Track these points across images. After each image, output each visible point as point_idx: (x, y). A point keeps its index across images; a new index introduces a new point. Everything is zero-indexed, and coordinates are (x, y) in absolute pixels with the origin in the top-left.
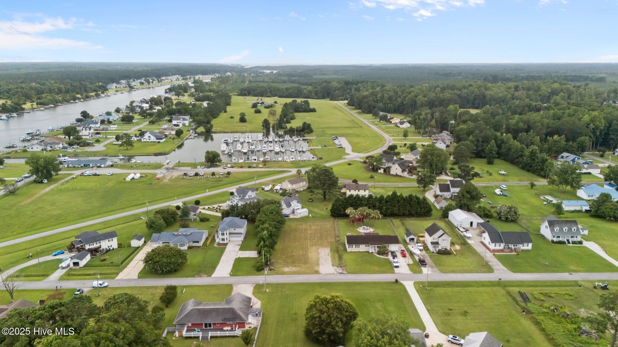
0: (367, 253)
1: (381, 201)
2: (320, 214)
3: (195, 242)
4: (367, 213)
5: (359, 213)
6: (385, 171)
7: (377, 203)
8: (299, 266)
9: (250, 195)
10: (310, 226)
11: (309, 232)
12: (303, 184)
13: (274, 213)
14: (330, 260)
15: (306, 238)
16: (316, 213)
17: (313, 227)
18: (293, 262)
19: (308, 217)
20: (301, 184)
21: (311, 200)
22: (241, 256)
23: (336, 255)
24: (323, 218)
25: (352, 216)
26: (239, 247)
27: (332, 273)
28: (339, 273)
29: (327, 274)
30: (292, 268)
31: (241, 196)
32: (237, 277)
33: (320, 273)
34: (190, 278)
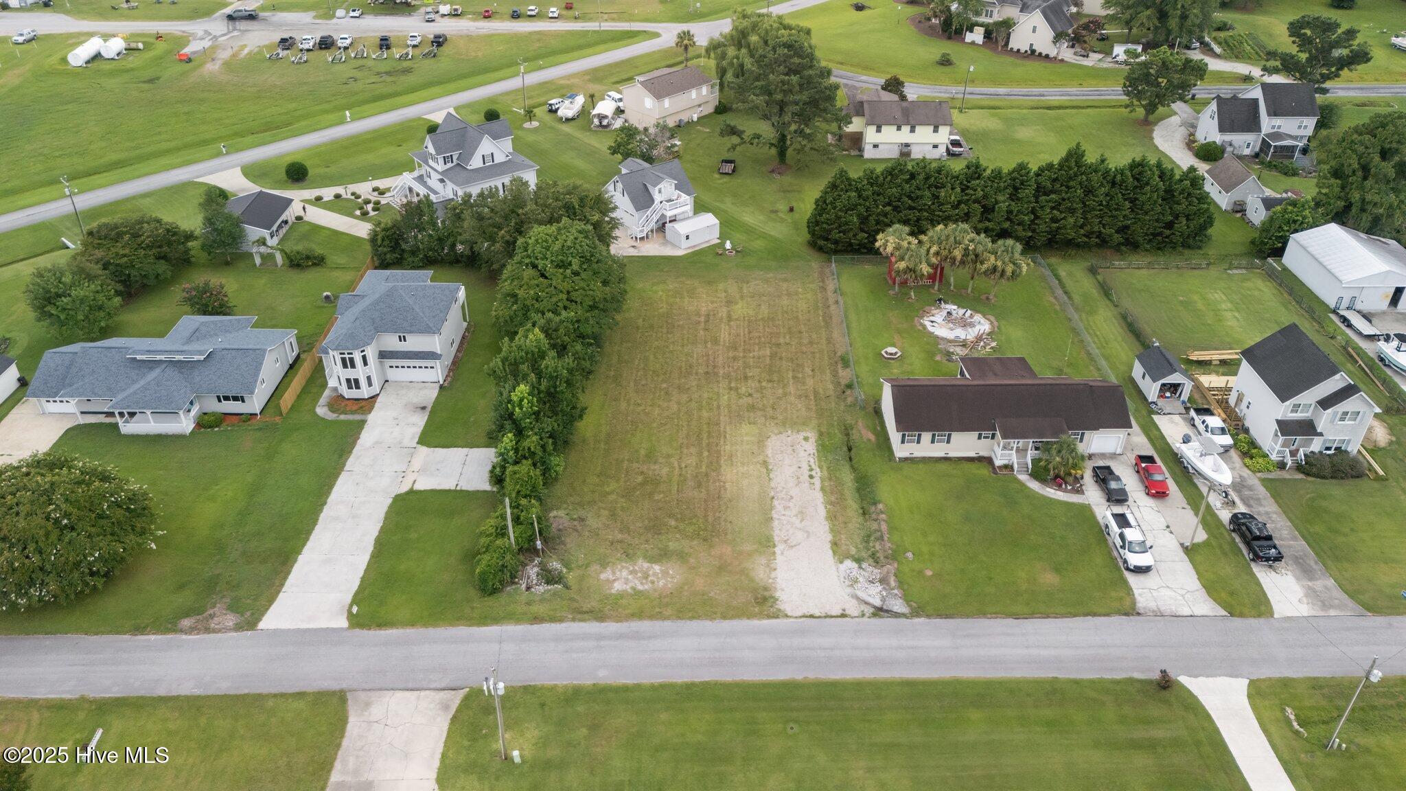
0: (984, 471)
1: (1016, 189)
2: (764, 236)
3: (227, 398)
5: (934, 249)
6: (988, 35)
7: (1001, 198)
8: (682, 556)
9: (487, 152)
10: (729, 302)
11: (724, 335)
12: (699, 94)
14: (822, 511)
15: (711, 375)
16: (749, 231)
17: (740, 309)
18: (655, 527)
19: (715, 251)
20: (694, 94)
21: (728, 168)
22: (419, 486)
23: (847, 477)
24: (778, 256)
25: (902, 265)
26: (420, 421)
27: (839, 612)
28: (872, 610)
29: (812, 616)
30: (646, 565)
31: (451, 156)
32: (382, 632)
33: (782, 607)
34: (153, 637)
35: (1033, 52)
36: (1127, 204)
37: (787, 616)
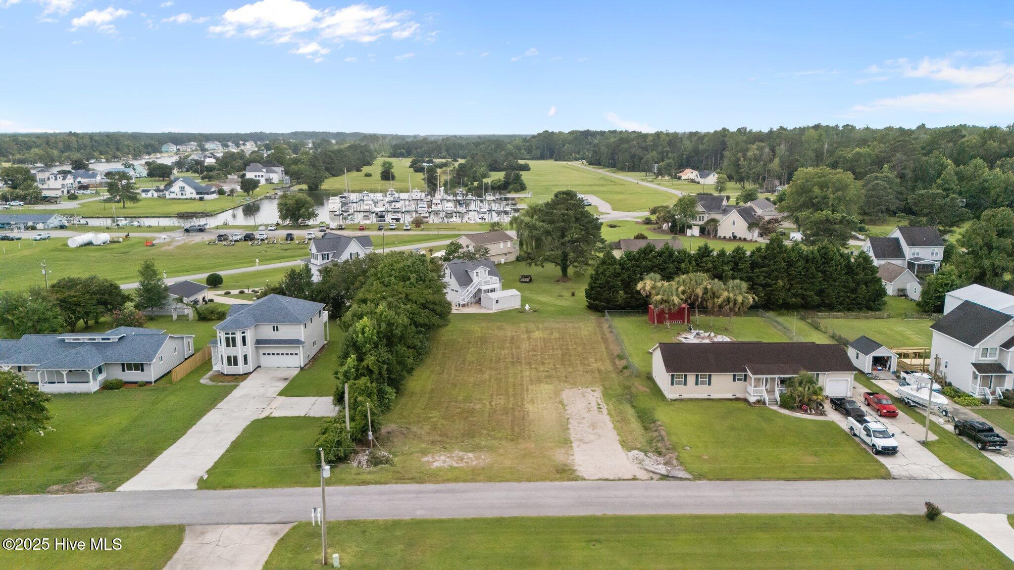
0: (742, 405)
1: (736, 264)
2: (555, 305)
3: (130, 366)
4: (706, 289)
5: (681, 288)
6: (703, 230)
8: (490, 449)
9: (354, 251)
10: (528, 332)
11: (525, 346)
12: (505, 246)
13: (413, 280)
14: (610, 425)
15: (516, 361)
16: (541, 303)
17: (537, 334)
18: (470, 434)
20: (502, 245)
21: (527, 280)
22: (276, 414)
23: (630, 412)
24: (564, 313)
25: (659, 297)
26: (282, 385)
27: (631, 477)
28: (659, 476)
29: (607, 480)
30: (461, 454)
31: (328, 254)
32: (226, 491)
33: (580, 474)
34: (22, 496)
35: (735, 237)
36: (820, 274)
37: (584, 479)
